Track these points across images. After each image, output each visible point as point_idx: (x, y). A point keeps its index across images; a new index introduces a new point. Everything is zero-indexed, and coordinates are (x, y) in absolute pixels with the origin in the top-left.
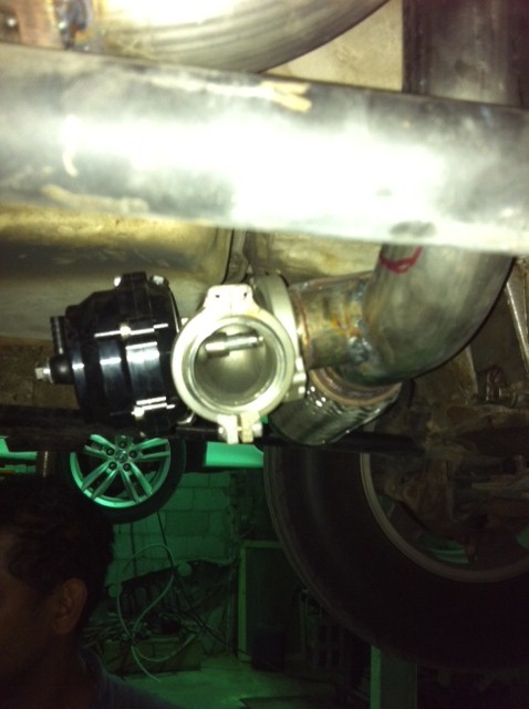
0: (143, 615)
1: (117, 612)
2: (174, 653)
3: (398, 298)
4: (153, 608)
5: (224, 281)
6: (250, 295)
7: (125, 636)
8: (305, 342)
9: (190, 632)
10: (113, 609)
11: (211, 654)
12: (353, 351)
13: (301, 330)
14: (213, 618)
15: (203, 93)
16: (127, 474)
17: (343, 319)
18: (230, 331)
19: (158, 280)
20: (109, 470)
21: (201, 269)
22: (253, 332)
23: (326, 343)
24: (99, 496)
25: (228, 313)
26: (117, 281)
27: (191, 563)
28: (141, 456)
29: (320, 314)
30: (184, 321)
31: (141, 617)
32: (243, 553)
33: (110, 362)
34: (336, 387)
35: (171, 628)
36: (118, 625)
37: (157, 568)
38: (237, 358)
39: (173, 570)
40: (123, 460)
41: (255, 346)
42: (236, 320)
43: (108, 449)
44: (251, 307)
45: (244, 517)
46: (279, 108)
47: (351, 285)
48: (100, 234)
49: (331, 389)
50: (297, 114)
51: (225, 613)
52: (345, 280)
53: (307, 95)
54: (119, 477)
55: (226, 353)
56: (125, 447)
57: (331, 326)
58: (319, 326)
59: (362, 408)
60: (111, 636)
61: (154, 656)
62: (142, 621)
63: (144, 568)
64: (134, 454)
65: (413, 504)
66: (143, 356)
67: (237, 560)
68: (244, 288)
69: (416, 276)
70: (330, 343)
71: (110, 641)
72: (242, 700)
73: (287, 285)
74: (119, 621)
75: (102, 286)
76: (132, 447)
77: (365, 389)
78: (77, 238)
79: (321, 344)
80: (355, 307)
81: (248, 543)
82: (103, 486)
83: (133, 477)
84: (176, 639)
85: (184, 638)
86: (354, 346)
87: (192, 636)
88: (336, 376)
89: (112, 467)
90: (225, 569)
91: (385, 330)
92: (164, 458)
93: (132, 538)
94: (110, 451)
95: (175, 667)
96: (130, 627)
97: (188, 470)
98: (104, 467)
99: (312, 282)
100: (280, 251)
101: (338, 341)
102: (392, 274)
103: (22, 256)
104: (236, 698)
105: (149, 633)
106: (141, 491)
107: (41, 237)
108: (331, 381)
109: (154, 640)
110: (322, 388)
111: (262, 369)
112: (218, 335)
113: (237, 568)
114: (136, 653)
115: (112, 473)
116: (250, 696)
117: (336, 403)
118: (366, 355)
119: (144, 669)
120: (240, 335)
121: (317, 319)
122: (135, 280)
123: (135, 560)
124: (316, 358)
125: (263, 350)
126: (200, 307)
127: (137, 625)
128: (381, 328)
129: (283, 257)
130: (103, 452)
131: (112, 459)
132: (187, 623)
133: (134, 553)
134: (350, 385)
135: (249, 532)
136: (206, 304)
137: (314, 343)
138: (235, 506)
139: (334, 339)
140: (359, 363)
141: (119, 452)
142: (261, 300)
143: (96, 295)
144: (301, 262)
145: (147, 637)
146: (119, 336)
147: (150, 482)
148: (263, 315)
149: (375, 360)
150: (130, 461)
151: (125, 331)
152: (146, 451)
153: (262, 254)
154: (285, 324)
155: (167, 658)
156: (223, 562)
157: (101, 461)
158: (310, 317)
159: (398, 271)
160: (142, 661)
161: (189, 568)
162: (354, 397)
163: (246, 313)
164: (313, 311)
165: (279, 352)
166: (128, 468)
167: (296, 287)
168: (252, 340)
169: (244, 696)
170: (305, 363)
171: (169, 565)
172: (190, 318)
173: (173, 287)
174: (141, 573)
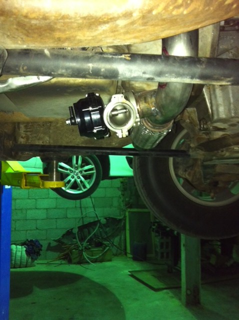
0: (87, 240)
1: (76, 239)
2: (101, 254)
3: (163, 95)
4: (91, 237)
5: (116, 94)
6: (123, 97)
7: (80, 249)
8: (139, 110)
9: (107, 246)
10: (75, 238)
11: (116, 255)
12: (153, 112)
13: (138, 107)
14: (116, 240)
15: (113, 57)
16: (79, 180)
17: (150, 103)
18: (118, 108)
19: (97, 95)
20: (71, 179)
21: (109, 91)
22: (125, 108)
23: (145, 110)
24: (68, 189)
25: (118, 102)
26: (87, 96)
27: (106, 218)
28: (84, 173)
29: (143, 102)
30: (105, 106)
31: (86, 241)
32: (127, 214)
33: (87, 118)
34: (151, 126)
35: (99, 245)
36: (77, 244)
37: (92, 221)
38: (121, 116)
39: (99, 221)
40: (77, 175)
41: (126, 112)
42: (120, 104)
43: (70, 170)
44: (124, 100)
45: (127, 199)
46: (125, 59)
47: (153, 93)
48: (81, 82)
49: (149, 126)
50: (128, 60)
51: (121, 238)
52: (151, 91)
53: (130, 57)
54: (75, 181)
55: (117, 115)
56: (77, 169)
57: (147, 105)
58: (143, 105)
59: (160, 132)
60: (75, 249)
61: (92, 256)
62: (87, 242)
63: (87, 221)
64: (81, 172)
65: (190, 179)
66: (96, 117)
67: (125, 217)
68: (121, 95)
69: (167, 89)
70: (147, 110)
71: (74, 250)
72: (129, 272)
73: (134, 94)
74: (77, 243)
75: (83, 97)
76: (80, 169)
77: (159, 125)
78: (74, 84)
79: (144, 111)
80: (153, 99)
81: (129, 210)
82: (69, 185)
83: (81, 181)
84: (101, 249)
85: (104, 249)
86: (153, 110)
87: (108, 248)
88: (151, 122)
89: (73, 177)
90: (120, 220)
91: (161, 105)
92: (93, 174)
93: (81, 210)
94: (71, 171)
95: (101, 260)
96: (82, 245)
97: (103, 179)
98: (69, 178)
99: (141, 93)
100: (133, 84)
101: (149, 109)
102: (161, 89)
103: (58, 90)
104: (127, 271)
105: (90, 247)
106: (85, 187)
107: (65, 84)
108: (149, 124)
109: (92, 249)
110: (147, 126)
111: (127, 118)
112: (114, 110)
113: (125, 220)
114: (85, 255)
115: (73, 180)
116: (133, 270)
117: (151, 131)
118: (157, 113)
119: (89, 261)
120: (121, 109)
121: (142, 104)
122: (92, 95)
123: (82, 218)
124: (143, 115)
125: (128, 113)
126: (110, 101)
127: (85, 244)
128: (160, 104)
129: (134, 86)
130: (68, 172)
131: (72, 174)
132: (105, 243)
133: (82, 214)
134: (155, 124)
135: (129, 205)
136: (112, 100)
137: (142, 110)
138: (123, 195)
139: (148, 109)
140: (156, 116)
141: (75, 172)
142: (127, 98)
143: (81, 100)
144: (140, 87)
145: (90, 248)
146: (89, 110)
147: (88, 183)
148: (127, 102)
149: (160, 114)
150: (80, 175)
151: (90, 109)
152: (86, 171)
153: (127, 85)
154: (133, 105)
155: (98, 256)
156: (119, 218)
157: (68, 175)
158: (141, 103)
159: (163, 88)
160: (88, 258)
161: (105, 220)
162: (157, 129)
163: (122, 101)
164: (141, 101)
165: (132, 112)
166: (79, 178)
167: (136, 94)
168: (125, 111)
169: (130, 270)
170: (140, 116)
171: (96, 220)
172: (107, 105)
173: (101, 96)
174: (86, 223)
